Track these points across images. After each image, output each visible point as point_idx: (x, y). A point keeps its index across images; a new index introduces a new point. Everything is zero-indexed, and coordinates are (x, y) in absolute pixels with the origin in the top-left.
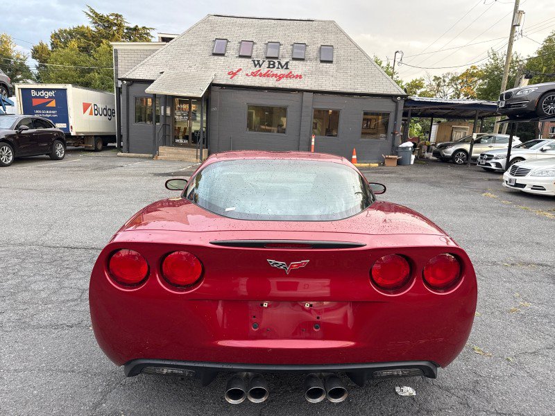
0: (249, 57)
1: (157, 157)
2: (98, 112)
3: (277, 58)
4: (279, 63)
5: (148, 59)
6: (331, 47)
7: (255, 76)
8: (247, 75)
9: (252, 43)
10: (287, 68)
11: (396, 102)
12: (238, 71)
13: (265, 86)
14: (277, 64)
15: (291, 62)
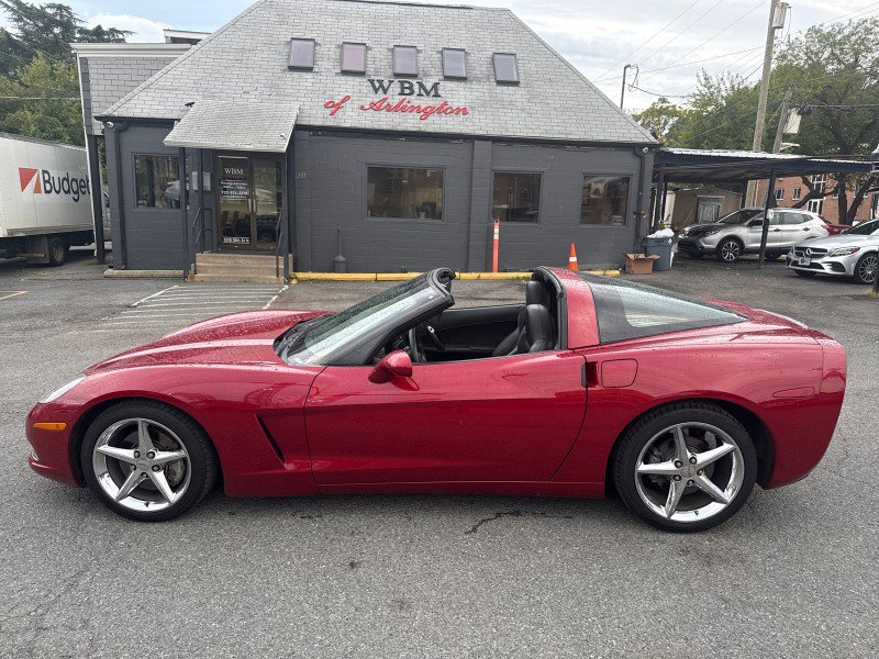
0: (362, 74)
1: (192, 278)
2: (53, 186)
3: (414, 76)
4: (421, 86)
5: (156, 76)
6: (513, 57)
7: (378, 110)
8: (362, 108)
9: (363, 47)
10: (437, 95)
11: (641, 157)
12: (343, 101)
13: (400, 128)
14: (416, 88)
15: (442, 83)
